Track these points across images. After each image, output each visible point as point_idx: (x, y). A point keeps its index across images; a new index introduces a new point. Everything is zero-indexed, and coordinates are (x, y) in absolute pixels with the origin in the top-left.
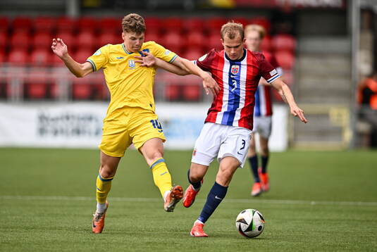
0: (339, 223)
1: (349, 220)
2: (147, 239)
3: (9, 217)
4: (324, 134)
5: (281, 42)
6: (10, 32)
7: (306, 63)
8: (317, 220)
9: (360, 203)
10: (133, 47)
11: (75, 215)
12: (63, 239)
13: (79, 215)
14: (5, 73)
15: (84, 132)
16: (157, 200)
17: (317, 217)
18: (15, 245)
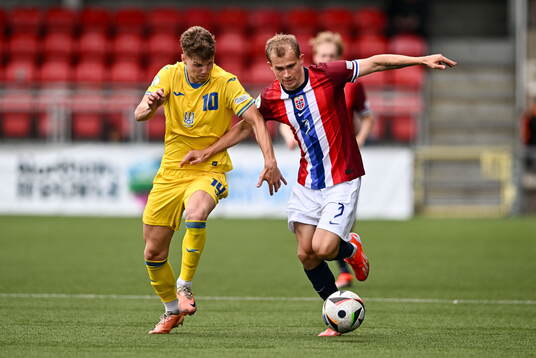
1: (512, 329)
8: (461, 329)
9: (529, 302)
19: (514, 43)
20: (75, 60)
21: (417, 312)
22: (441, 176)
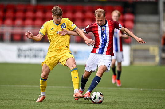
0: (153, 99)
1: (158, 97)
2: (66, 105)
3: (3, 94)
4: (147, 58)
5: (128, 16)
6: (5, 11)
7: (139, 26)
8: (143, 97)
9: (163, 90)
10: (58, 22)
11: (34, 94)
12: (28, 105)
13: (35, 94)
14: (3, 29)
15: (38, 56)
16: (71, 87)
17: (143, 96)
18: (6, 107)
19: (160, 16)
20: (34, 19)
21: (131, 92)
22: (138, 53)
